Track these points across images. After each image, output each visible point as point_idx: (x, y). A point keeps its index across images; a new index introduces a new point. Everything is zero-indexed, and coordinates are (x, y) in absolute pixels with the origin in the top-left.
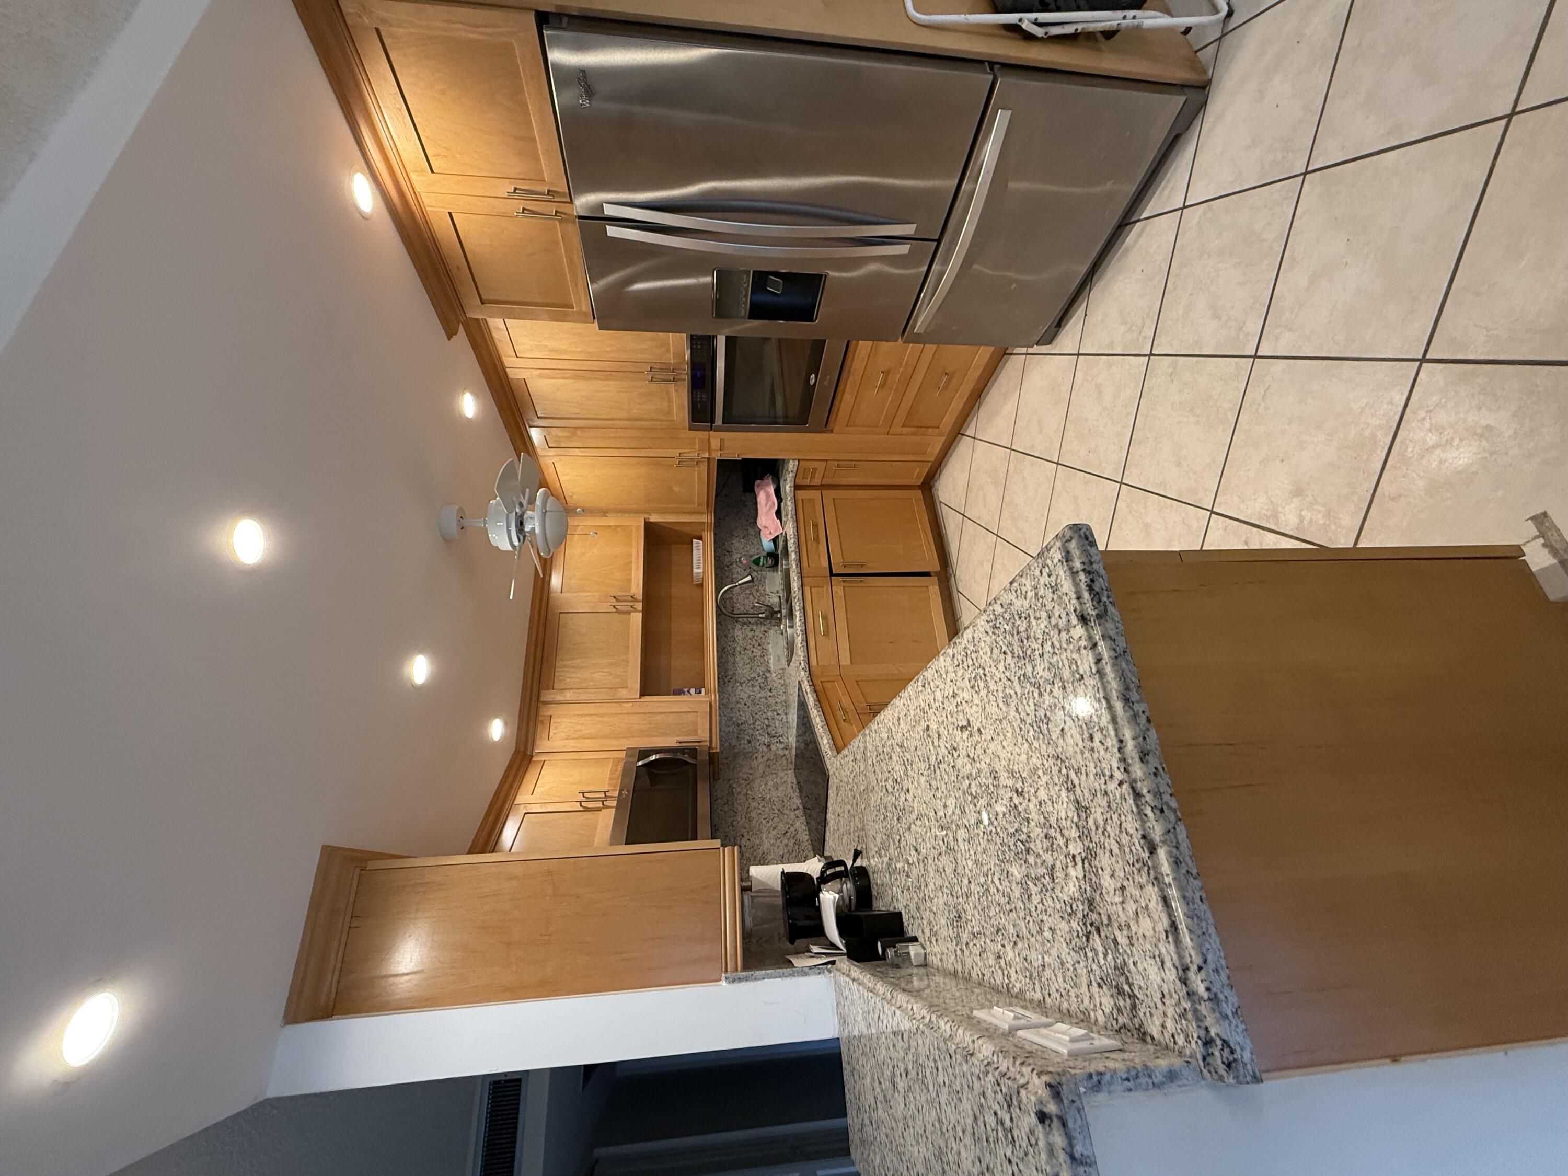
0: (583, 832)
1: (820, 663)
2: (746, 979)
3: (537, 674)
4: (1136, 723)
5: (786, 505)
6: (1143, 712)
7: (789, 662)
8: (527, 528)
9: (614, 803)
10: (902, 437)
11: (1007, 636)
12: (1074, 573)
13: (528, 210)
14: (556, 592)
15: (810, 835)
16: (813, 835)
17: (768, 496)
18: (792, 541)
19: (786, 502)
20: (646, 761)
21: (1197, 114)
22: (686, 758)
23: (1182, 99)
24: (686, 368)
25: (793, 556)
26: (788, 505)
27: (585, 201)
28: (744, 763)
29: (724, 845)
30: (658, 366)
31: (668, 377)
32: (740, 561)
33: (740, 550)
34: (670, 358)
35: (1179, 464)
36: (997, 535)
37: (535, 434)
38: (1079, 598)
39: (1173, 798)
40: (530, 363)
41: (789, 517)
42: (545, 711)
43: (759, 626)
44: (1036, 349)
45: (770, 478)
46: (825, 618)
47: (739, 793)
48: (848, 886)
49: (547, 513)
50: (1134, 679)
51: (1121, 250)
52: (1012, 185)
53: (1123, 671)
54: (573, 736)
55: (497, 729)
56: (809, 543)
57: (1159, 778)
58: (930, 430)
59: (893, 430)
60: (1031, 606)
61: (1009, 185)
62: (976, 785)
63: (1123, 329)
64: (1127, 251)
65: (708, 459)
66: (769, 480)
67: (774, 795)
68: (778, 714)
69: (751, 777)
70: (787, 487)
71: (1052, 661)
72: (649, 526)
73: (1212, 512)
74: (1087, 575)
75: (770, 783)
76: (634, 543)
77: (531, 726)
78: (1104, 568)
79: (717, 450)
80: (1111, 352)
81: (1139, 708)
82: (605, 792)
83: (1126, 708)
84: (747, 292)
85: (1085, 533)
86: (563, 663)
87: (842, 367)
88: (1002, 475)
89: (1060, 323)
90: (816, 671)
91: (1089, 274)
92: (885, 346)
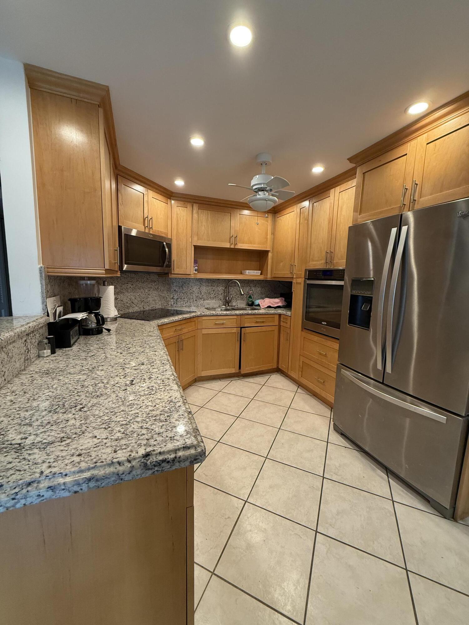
0: (134, 217)
1: (203, 321)
2: (41, 276)
3: (205, 202)
4: (74, 485)
5: (273, 310)
6: (81, 489)
7: (207, 309)
8: (260, 193)
9: (147, 231)
10: (298, 361)
11: (163, 408)
12: (176, 451)
13: (406, 191)
14: (240, 212)
15: (132, 313)
16: (131, 314)
17: (278, 303)
18: (257, 312)
19: (274, 310)
20: (165, 246)
21: (441, 514)
22: (166, 263)
23: (448, 507)
24: (332, 267)
25: (250, 312)
26: (272, 311)
27: (410, 216)
28: (165, 288)
29: (106, 270)
30: (333, 256)
31: (328, 259)
32: (251, 290)
33: (255, 291)
34: (336, 260)
35: (270, 487)
36: (252, 399)
37: (306, 204)
38: (160, 453)
39: (22, 506)
40: (336, 198)
41: (267, 311)
42: (189, 206)
43: (223, 297)
44: (332, 423)
45: (285, 304)
46: (223, 324)
47: (152, 285)
48: (94, 325)
49: (266, 201)
50: (103, 484)
51: (375, 467)
52: (408, 420)
53: (109, 478)
54: (178, 217)
55: (179, 183)
56: (255, 319)
57: (36, 498)
58: (301, 373)
59: (302, 357)
60: (170, 423)
61: (408, 419)
62: (101, 386)
63: (337, 465)
64: (374, 470)
65: (293, 278)
66: (284, 304)
67: (150, 299)
68: (186, 303)
69: (159, 290)
70: (280, 311)
71: (135, 433)
72: (266, 252)
73: (246, 502)
74: (172, 459)
75: (156, 298)
76: (260, 246)
77: (182, 199)
78: (176, 469)
79: (296, 281)
80: (327, 458)
81: (84, 487)
82: (152, 228)
83: (85, 480)
84: (363, 294)
85: (198, 459)
86: (209, 214)
87: (329, 336)
88: (278, 403)
89: (342, 435)
90: (200, 319)
91: (364, 451)
92: (336, 355)
